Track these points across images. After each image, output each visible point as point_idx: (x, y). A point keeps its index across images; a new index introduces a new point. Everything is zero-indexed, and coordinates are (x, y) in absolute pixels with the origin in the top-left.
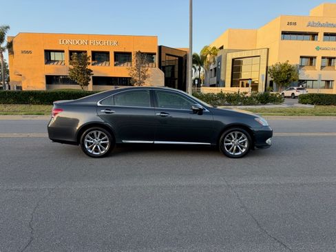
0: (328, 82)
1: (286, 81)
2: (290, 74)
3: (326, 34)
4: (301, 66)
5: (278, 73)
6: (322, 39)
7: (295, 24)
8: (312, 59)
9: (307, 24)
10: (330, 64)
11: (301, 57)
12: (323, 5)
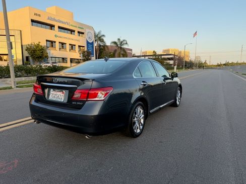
0: (63, 59)
1: (41, 57)
2: (42, 52)
3: (59, 27)
4: (47, 47)
5: (34, 51)
6: (58, 31)
7: (40, 15)
8: (52, 43)
9: (47, 18)
10: (63, 47)
11: (47, 41)
12: (55, 7)
